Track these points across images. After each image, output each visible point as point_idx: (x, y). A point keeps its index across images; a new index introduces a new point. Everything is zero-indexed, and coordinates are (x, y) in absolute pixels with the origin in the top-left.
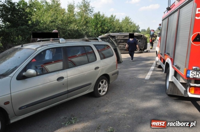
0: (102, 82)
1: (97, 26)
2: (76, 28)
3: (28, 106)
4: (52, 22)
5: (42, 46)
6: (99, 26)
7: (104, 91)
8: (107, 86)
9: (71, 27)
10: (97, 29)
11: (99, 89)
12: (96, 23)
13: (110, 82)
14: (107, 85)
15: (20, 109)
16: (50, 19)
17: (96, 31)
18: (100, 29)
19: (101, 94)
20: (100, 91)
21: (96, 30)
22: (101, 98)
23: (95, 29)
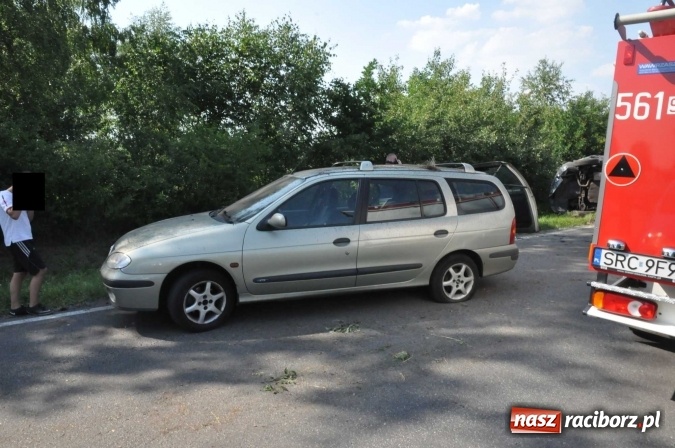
0: (458, 269)
1: (573, 135)
2: (494, 138)
3: (270, 280)
4: (430, 124)
5: (320, 174)
6: (578, 134)
7: (459, 292)
8: (472, 283)
9: (482, 138)
10: (574, 143)
11: (445, 283)
12: (571, 126)
13: (485, 274)
14: (471, 278)
15: (256, 280)
16: (426, 117)
17: (570, 149)
18: (581, 144)
19: (450, 296)
20: (449, 289)
21: (570, 145)
22: (447, 305)
23: (566, 144)
